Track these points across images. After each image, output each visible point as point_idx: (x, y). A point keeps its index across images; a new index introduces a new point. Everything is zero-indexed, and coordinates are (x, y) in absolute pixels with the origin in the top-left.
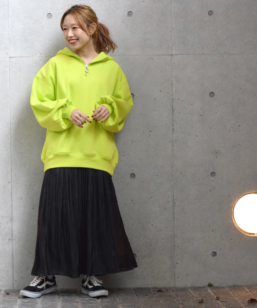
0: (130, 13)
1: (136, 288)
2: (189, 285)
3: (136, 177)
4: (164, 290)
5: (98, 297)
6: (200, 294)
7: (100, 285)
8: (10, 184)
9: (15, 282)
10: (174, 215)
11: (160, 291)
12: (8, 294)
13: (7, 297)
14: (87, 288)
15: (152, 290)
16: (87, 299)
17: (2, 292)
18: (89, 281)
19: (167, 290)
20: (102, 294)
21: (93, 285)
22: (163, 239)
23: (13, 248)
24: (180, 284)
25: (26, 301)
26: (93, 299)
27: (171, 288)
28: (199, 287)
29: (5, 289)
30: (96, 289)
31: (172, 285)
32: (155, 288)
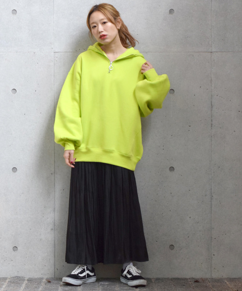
0: (171, 11)
1: (174, 279)
2: (225, 276)
3: (175, 170)
4: (201, 281)
5: (136, 287)
6: (235, 285)
7: (138, 275)
8: (53, 175)
9: (56, 270)
10: (211, 207)
11: (196, 281)
12: (50, 282)
13: (49, 285)
14: (126, 277)
15: (189, 280)
16: (126, 288)
17: (44, 280)
18: (129, 270)
19: (204, 280)
20: (140, 284)
21: (132, 274)
22: (200, 231)
23: (55, 238)
24: (215, 275)
25: (67, 289)
26: (131, 288)
27: (207, 279)
28: (235, 278)
29: (46, 277)
30: (135, 278)
31: (208, 276)
32: (192, 278)
